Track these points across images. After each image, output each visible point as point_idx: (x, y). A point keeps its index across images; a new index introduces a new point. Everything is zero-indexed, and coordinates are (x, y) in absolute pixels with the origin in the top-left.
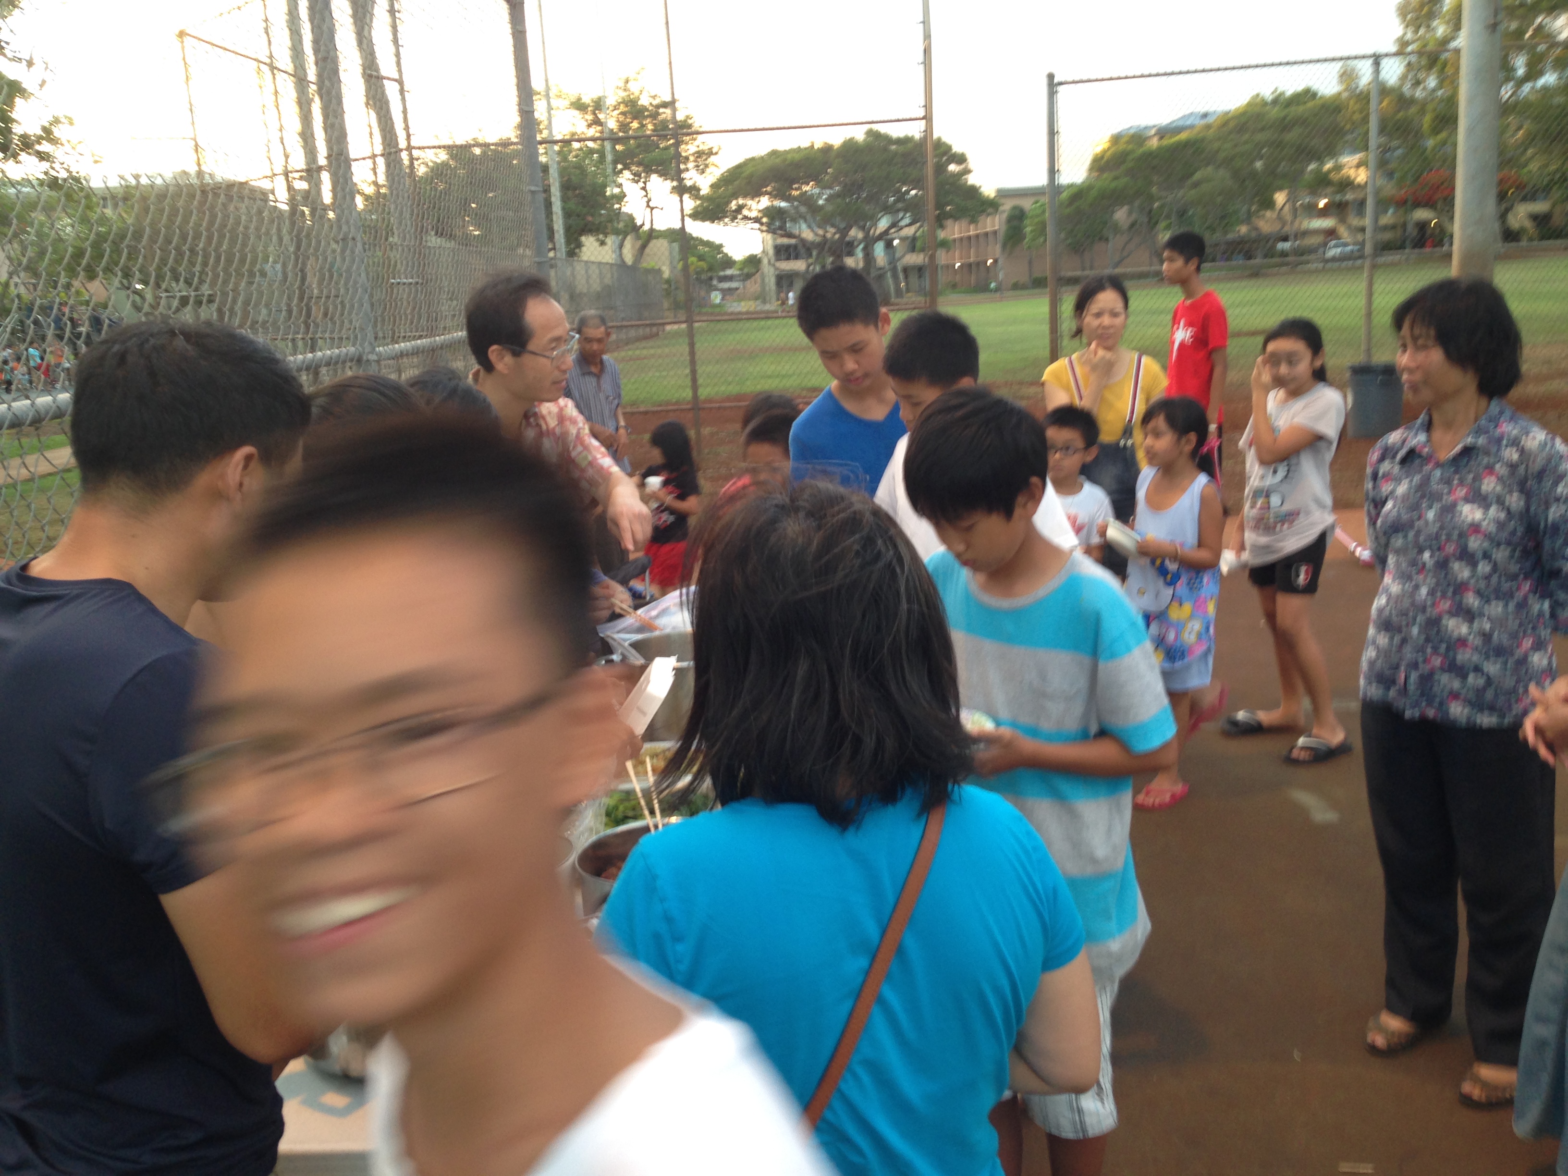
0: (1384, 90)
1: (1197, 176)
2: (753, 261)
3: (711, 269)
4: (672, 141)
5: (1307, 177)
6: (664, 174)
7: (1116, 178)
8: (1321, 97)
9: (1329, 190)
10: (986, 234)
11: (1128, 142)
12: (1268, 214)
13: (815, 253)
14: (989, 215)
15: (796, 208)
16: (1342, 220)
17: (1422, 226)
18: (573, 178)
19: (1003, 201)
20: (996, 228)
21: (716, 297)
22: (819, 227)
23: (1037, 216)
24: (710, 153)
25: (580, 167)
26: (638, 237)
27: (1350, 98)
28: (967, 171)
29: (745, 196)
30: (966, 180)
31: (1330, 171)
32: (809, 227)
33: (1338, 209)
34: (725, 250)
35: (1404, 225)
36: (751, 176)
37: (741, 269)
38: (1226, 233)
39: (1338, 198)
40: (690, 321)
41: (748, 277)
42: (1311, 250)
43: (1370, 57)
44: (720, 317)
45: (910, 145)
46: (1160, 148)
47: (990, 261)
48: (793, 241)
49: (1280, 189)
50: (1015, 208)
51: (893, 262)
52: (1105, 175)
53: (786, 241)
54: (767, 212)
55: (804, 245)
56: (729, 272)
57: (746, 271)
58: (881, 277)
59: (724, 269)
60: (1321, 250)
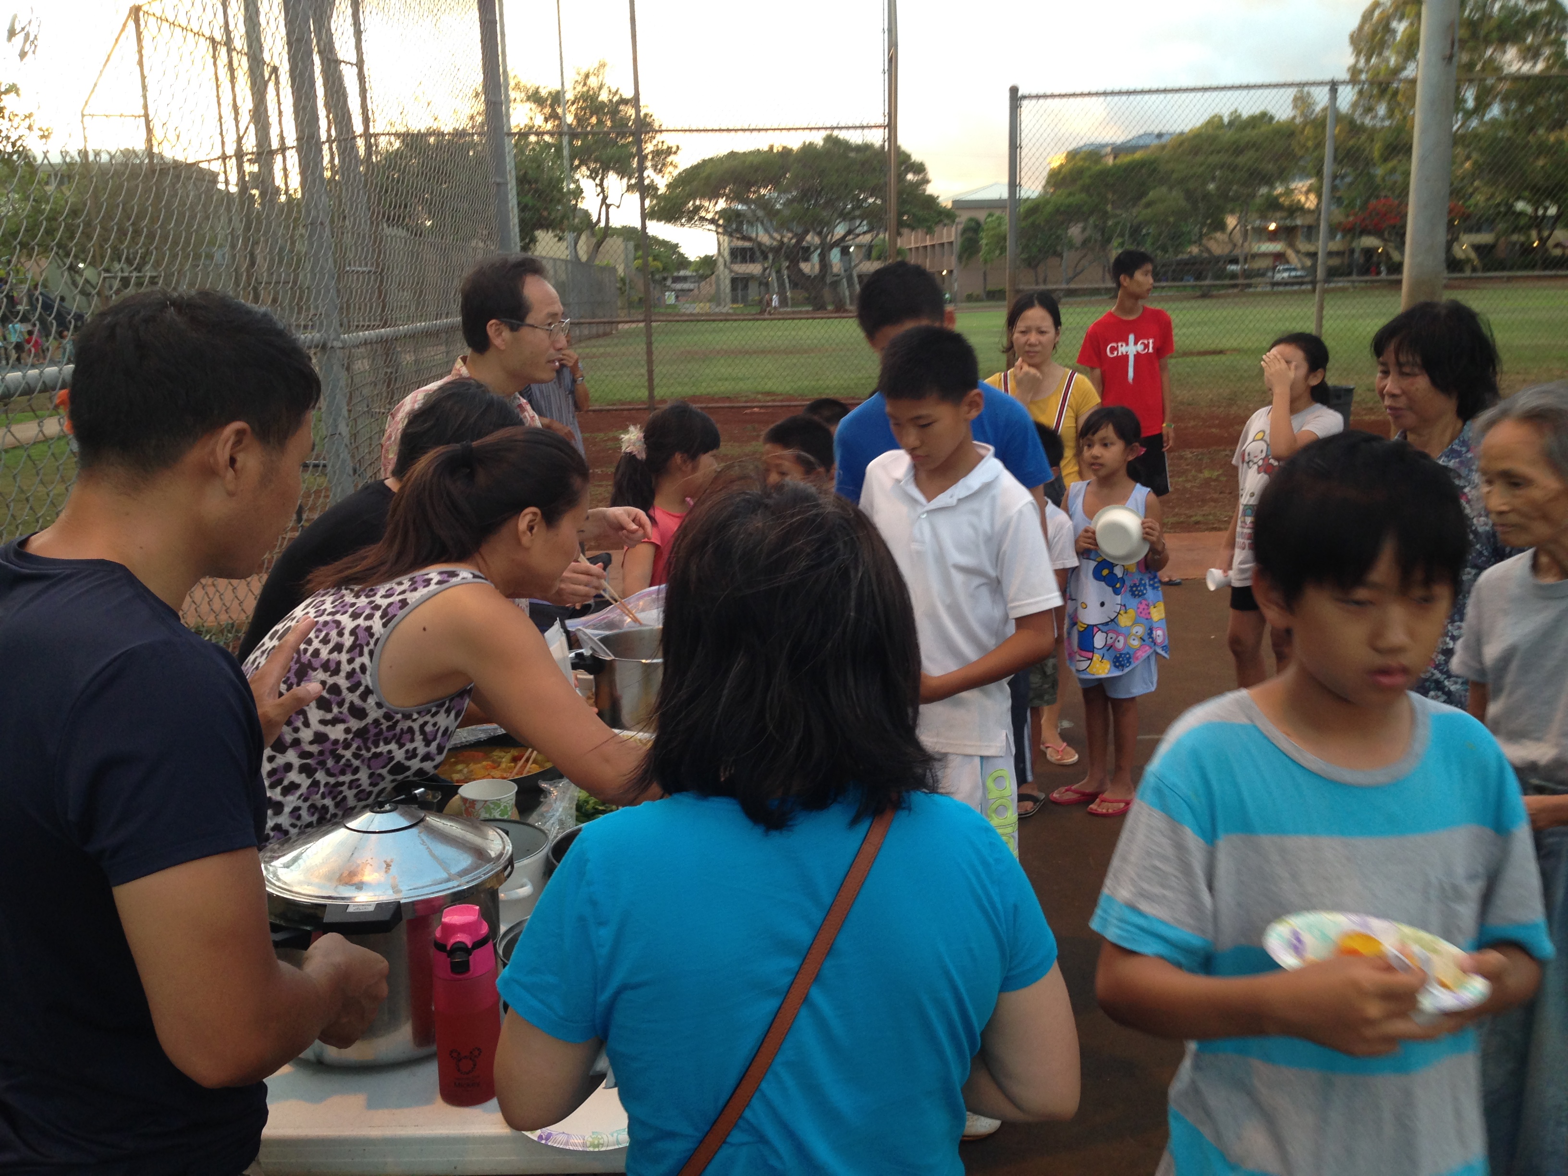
0: (1339, 118)
1: (1152, 195)
2: (708, 262)
3: (665, 269)
4: (631, 139)
5: (1258, 201)
6: (623, 171)
7: (1070, 194)
8: (1278, 122)
9: (1278, 215)
10: (942, 244)
11: (1084, 159)
12: (1218, 235)
13: (771, 256)
14: (945, 225)
15: (754, 211)
16: (1291, 245)
17: (1369, 253)
18: (530, 172)
19: (958, 212)
20: (953, 239)
21: (670, 298)
22: (776, 230)
23: (994, 229)
24: (669, 152)
25: (537, 161)
26: (593, 234)
27: (1305, 124)
28: (927, 182)
29: (702, 197)
30: (925, 190)
31: (1281, 195)
32: (766, 230)
33: (1287, 233)
34: (682, 250)
35: (1352, 251)
36: (709, 177)
37: (697, 271)
38: (1176, 253)
39: (1288, 222)
40: (648, 321)
41: (703, 278)
42: (1261, 273)
43: (1326, 84)
44: (675, 317)
45: (868, 153)
46: (1114, 165)
47: (944, 273)
48: (747, 244)
49: (1232, 212)
50: (971, 220)
51: (848, 270)
52: (1059, 192)
53: (740, 244)
54: (723, 213)
55: (760, 249)
56: (682, 273)
57: (701, 272)
58: (835, 284)
59: (678, 270)
60: (1270, 274)
